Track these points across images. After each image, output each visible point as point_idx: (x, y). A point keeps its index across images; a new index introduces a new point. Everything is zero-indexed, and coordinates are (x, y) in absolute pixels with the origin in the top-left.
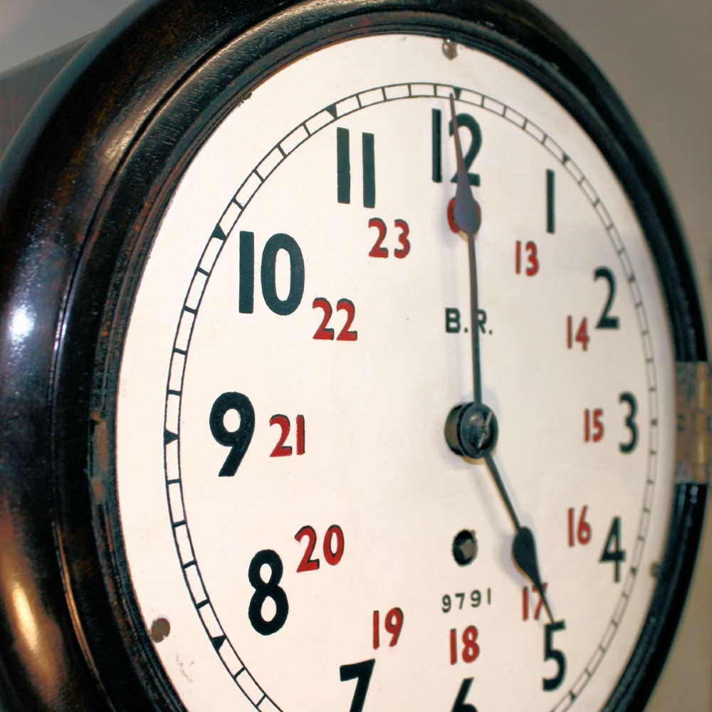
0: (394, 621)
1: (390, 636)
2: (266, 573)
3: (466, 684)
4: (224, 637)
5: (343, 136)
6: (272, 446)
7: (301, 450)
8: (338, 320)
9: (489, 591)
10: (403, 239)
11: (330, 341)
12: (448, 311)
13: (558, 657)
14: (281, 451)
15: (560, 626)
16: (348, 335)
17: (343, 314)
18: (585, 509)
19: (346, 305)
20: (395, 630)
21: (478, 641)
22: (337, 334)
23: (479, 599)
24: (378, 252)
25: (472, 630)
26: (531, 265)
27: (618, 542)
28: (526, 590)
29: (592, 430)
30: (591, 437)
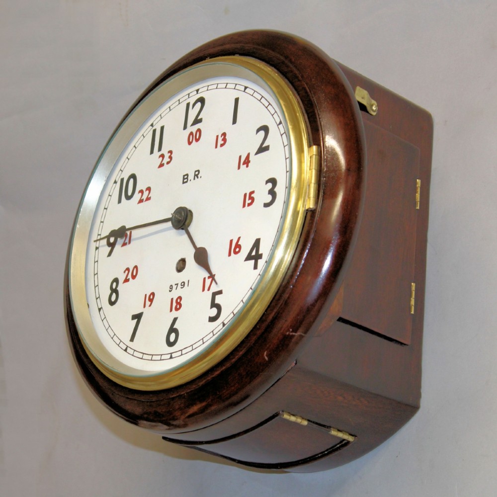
0: (151, 297)
1: (150, 303)
2: (114, 285)
3: (175, 319)
4: (102, 308)
5: (154, 132)
7: (130, 242)
8: (145, 195)
9: (189, 281)
10: (170, 158)
11: (142, 203)
12: (184, 176)
13: (219, 307)
14: (124, 244)
15: (220, 292)
16: (148, 199)
17: (147, 192)
18: (239, 238)
19: (149, 189)
20: (151, 300)
21: (181, 302)
22: (144, 200)
23: (184, 285)
24: (161, 165)
25: (180, 298)
26: (223, 142)
27: (257, 251)
28: (205, 279)
29: (248, 201)
30: (247, 205)
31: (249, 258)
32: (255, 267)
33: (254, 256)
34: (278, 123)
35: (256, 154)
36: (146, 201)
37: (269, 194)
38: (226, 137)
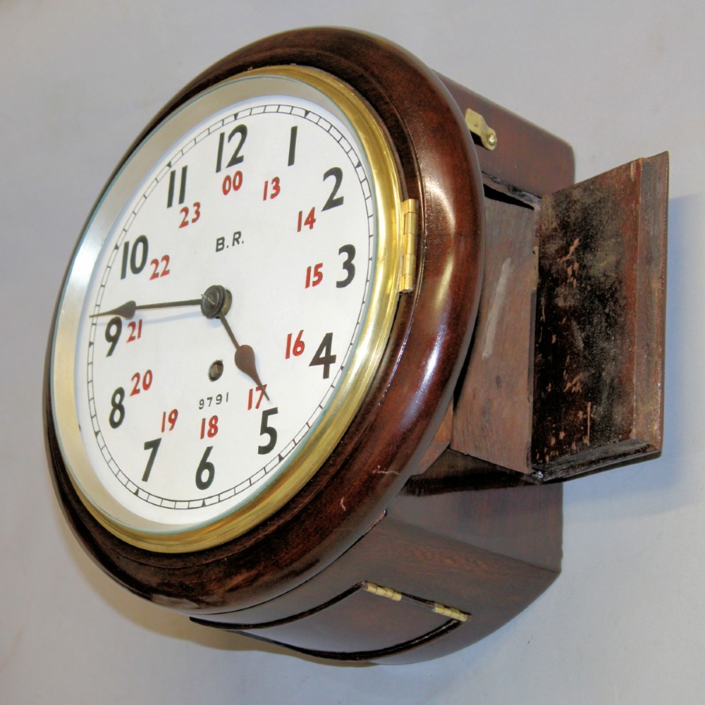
0: (173, 416)
1: (170, 425)
2: (118, 399)
3: (209, 450)
4: (99, 431)
6: (128, 338)
7: (139, 336)
8: (161, 267)
9: (228, 394)
10: (197, 213)
11: (156, 279)
12: (218, 240)
13: (273, 433)
14: (131, 339)
15: (274, 411)
16: (165, 273)
17: (164, 263)
18: (301, 333)
19: (166, 258)
20: (172, 421)
21: (218, 425)
22: (160, 275)
23: (221, 400)
24: (183, 224)
25: (215, 418)
26: (274, 192)
27: (329, 351)
28: (251, 391)
29: (313, 279)
30: (311, 283)
31: (316, 361)
32: (326, 375)
33: (324, 359)
34: (356, 164)
35: (326, 208)
36: (162, 276)
37: (344, 268)
38: (280, 185)
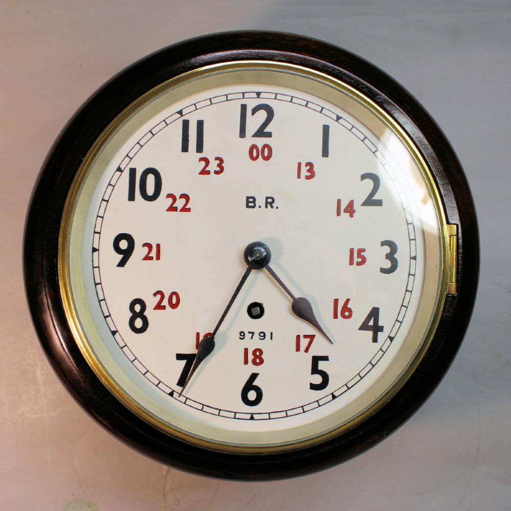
2: (138, 308)
4: (117, 331)
5: (186, 124)
6: (144, 256)
7: (158, 258)
8: (180, 203)
9: (272, 333)
10: (220, 165)
11: (175, 212)
12: (248, 198)
13: (323, 374)
14: (147, 258)
15: (325, 358)
16: (185, 209)
17: (183, 201)
18: (348, 301)
19: (185, 197)
21: (263, 356)
22: (179, 209)
23: (264, 336)
24: (204, 172)
25: (259, 351)
26: (309, 174)
27: (376, 321)
28: (298, 337)
29: (356, 260)
30: (355, 263)
31: (364, 327)
32: (375, 340)
33: (372, 324)
35: (364, 204)
36: (181, 211)
37: (386, 259)
38: (315, 169)
